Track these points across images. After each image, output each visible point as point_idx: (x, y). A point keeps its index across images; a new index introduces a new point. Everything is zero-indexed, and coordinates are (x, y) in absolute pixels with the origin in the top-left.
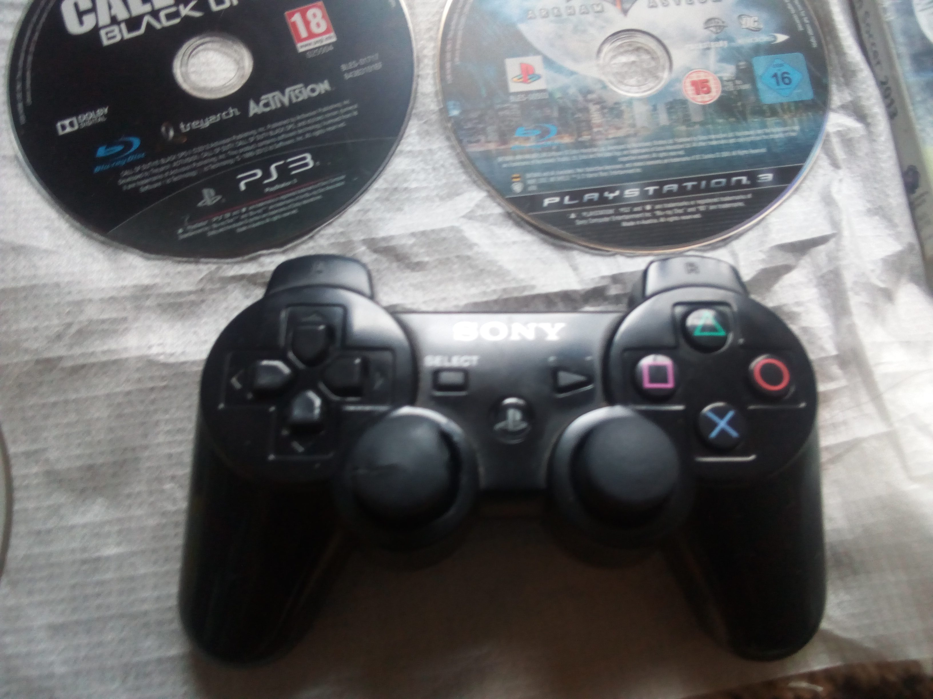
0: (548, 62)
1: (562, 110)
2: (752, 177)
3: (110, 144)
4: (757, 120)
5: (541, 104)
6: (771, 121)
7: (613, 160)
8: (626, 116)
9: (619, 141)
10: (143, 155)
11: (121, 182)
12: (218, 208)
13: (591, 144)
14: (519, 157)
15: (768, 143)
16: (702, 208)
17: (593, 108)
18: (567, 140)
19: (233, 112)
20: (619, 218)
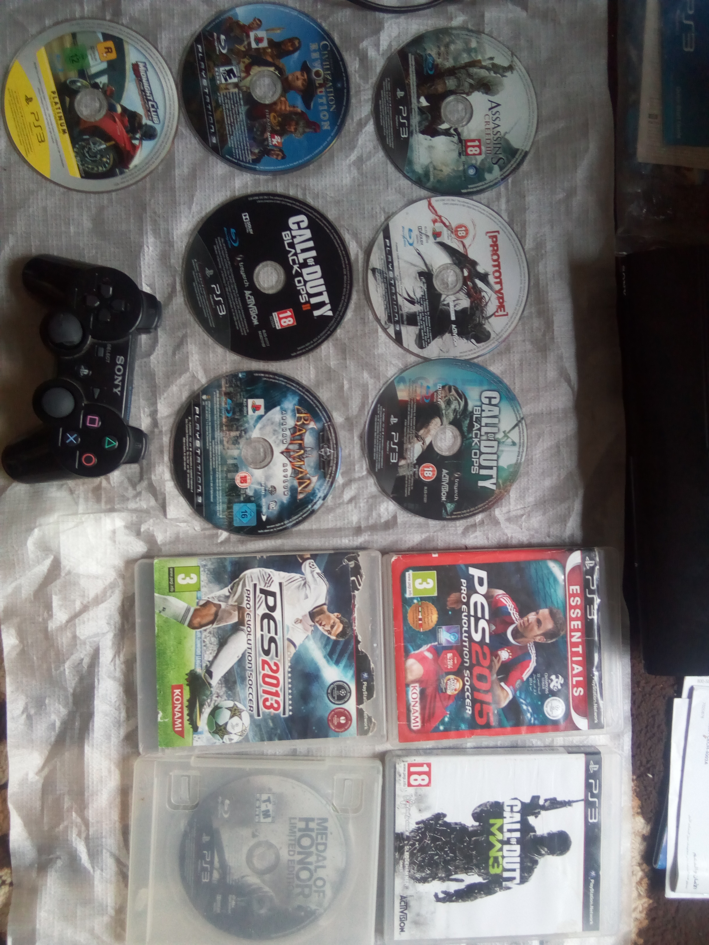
0: (261, 417)
1: (238, 420)
2: (200, 494)
3: (236, 234)
4: (226, 500)
5: (241, 411)
6: (225, 506)
7: (213, 438)
8: (233, 446)
9: (222, 442)
10: (230, 247)
11: (219, 238)
12: (204, 276)
13: (221, 430)
14: (218, 399)
15: (215, 503)
16: (188, 471)
17: (238, 433)
18: (224, 420)
19: (247, 284)
20: (187, 437)
